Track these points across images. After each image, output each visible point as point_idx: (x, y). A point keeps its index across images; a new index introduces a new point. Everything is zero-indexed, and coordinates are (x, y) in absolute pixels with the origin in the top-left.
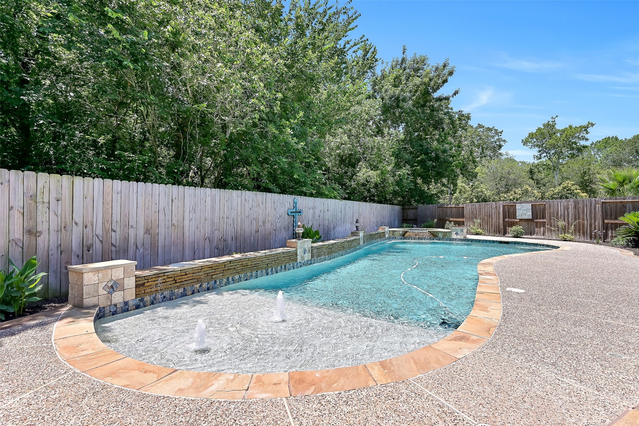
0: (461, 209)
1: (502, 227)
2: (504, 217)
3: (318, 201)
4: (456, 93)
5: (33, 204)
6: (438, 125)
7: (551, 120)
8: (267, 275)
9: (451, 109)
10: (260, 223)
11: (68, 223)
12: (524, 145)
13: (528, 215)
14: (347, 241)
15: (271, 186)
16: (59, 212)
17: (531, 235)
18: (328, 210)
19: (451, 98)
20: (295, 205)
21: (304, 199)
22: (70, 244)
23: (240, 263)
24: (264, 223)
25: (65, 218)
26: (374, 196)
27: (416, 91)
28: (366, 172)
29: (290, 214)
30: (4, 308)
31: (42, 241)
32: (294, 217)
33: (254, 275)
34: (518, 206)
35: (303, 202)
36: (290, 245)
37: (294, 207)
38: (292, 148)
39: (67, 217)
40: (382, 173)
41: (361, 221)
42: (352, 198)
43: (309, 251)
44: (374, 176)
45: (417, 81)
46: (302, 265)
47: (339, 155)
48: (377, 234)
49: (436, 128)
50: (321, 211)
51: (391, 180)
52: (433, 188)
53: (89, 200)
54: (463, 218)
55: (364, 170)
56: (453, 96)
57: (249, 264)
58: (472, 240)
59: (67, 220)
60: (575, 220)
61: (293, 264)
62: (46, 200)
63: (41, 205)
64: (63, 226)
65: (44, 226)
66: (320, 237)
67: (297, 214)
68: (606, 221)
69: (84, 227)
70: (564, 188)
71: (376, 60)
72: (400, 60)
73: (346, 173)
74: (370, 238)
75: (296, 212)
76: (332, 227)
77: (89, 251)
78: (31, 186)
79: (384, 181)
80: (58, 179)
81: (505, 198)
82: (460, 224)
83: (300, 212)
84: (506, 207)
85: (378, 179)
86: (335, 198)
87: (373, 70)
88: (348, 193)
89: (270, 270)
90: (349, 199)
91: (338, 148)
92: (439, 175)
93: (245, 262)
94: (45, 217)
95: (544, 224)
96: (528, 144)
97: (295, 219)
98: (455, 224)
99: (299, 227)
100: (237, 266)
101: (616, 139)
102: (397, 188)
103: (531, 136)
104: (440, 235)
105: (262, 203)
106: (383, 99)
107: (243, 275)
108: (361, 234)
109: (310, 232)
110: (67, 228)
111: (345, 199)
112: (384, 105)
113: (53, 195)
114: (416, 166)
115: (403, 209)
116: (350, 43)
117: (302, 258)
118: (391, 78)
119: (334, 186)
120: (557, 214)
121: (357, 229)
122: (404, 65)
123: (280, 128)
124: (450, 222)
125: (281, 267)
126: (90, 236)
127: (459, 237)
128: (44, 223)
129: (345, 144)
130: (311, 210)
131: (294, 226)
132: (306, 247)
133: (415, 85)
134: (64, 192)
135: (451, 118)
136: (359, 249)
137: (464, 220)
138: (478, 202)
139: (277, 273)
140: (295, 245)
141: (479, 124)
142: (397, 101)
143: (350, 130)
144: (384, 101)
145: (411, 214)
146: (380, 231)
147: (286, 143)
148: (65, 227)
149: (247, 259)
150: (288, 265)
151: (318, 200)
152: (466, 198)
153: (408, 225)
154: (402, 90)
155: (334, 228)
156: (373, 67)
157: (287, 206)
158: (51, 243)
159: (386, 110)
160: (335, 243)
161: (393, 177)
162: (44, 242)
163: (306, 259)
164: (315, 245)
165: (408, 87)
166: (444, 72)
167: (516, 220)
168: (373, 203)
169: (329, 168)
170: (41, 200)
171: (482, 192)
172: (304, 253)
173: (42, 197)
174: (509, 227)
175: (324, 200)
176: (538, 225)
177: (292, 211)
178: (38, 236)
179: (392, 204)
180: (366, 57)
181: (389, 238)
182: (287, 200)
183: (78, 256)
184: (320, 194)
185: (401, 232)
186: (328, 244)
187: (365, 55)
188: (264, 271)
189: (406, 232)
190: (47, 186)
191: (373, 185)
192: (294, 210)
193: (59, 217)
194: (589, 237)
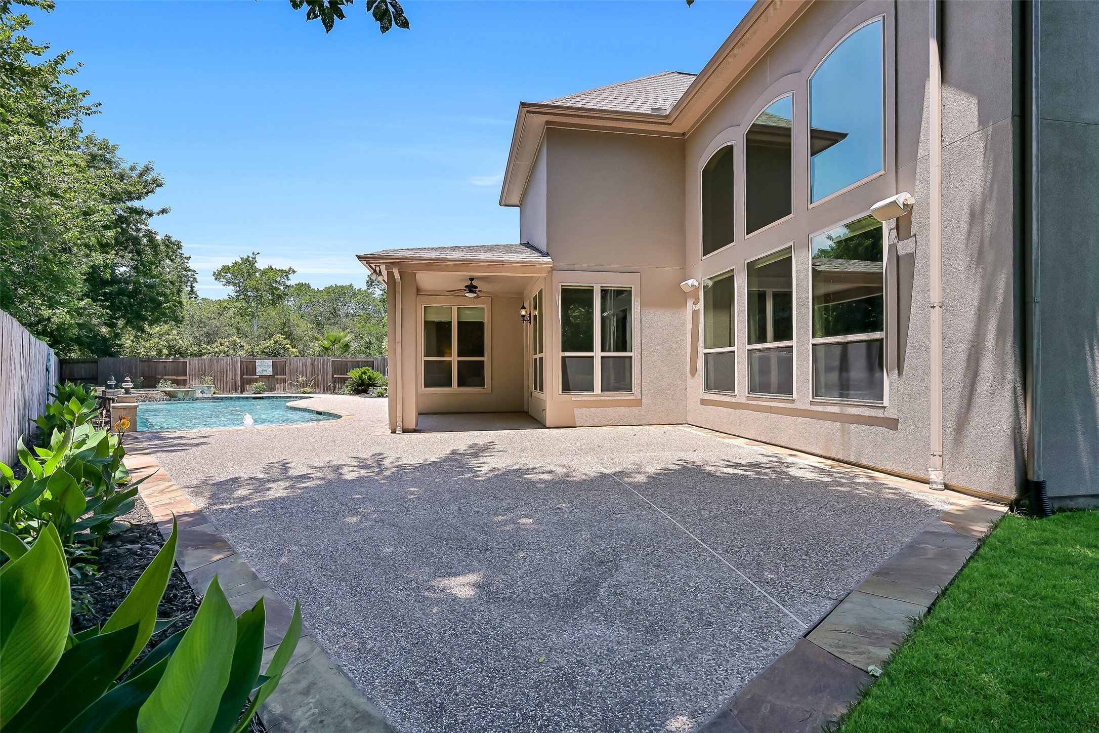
0: (181, 365)
1: (239, 383)
2: (242, 374)
4: (164, 211)
7: (251, 255)
12: (216, 279)
13: (269, 372)
17: (271, 391)
19: (156, 217)
34: (258, 362)
54: (185, 375)
56: (159, 214)
60: (312, 375)
68: (335, 376)
70: (276, 342)
81: (209, 350)
84: (244, 363)
95: (284, 381)
96: (222, 280)
101: (309, 287)
103: (226, 269)
104: (180, 395)
115: (62, 363)
120: (297, 371)
124: (166, 380)
127: (205, 395)
137: (187, 378)
145: (81, 370)
167: (256, 377)
174: (247, 384)
176: (279, 381)
194: (322, 390)
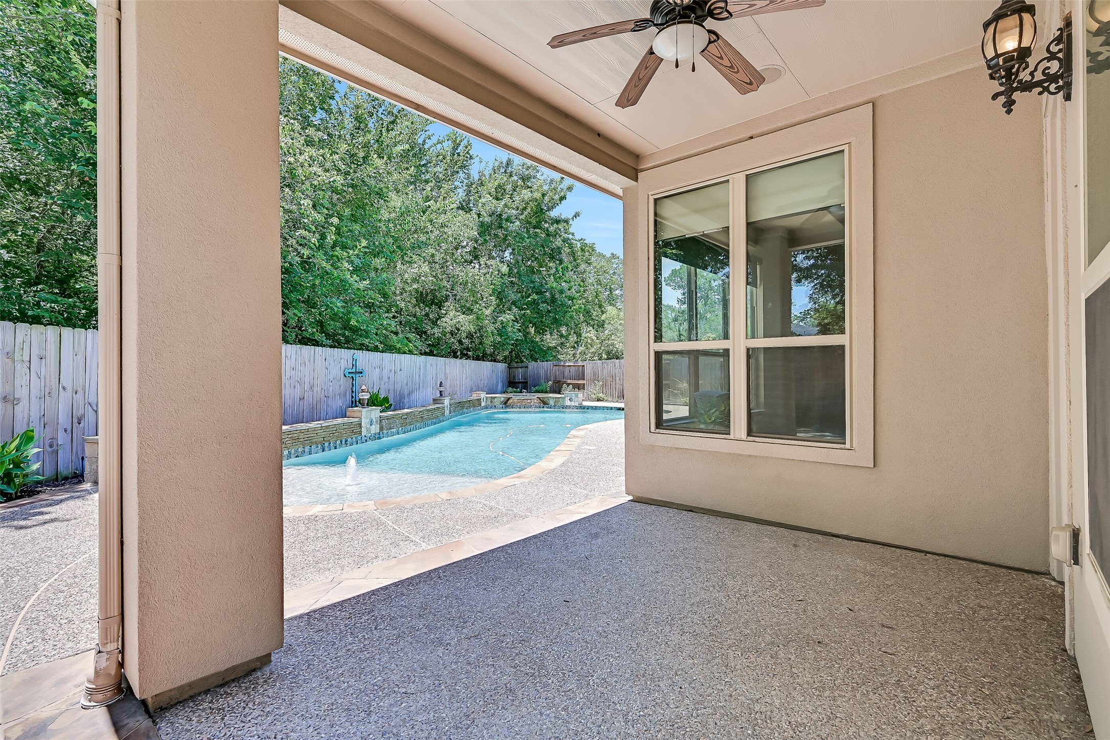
3: (387, 358)
4: (577, 215)
5: (10, 363)
6: (555, 255)
8: (323, 451)
9: (573, 234)
10: (307, 387)
11: (53, 387)
14: (427, 410)
15: (320, 337)
16: (43, 373)
18: (401, 370)
19: (571, 222)
20: (354, 363)
21: (368, 355)
22: (56, 414)
23: (290, 436)
24: (312, 388)
25: (50, 381)
26: (468, 349)
27: (525, 209)
28: (455, 317)
29: (347, 375)
30: (4, 487)
31: (21, 411)
32: (353, 379)
33: (307, 450)
35: (365, 359)
36: (352, 414)
37: (353, 365)
38: (350, 287)
39: (53, 379)
40: (478, 318)
41: (447, 384)
42: (435, 352)
43: (377, 421)
44: (466, 322)
45: (526, 194)
46: (368, 439)
47: (417, 291)
48: (470, 401)
49: (552, 258)
50: (390, 371)
51: (491, 328)
52: (550, 340)
53: (80, 357)
54: (584, 379)
55: (452, 314)
57: (301, 437)
58: (588, 408)
59: (53, 383)
61: (356, 438)
62: (26, 358)
63: (19, 365)
64: (47, 391)
65: (23, 392)
66: (391, 405)
67: (357, 375)
69: (74, 392)
71: (471, 158)
72: (505, 162)
73: (427, 315)
74: (461, 406)
75: (356, 373)
76: (406, 393)
77: (79, 424)
78: (8, 341)
79: (480, 329)
80: (42, 331)
82: (579, 387)
83: (361, 373)
85: (471, 327)
86: (411, 352)
87: (467, 170)
88: (429, 345)
89: (327, 444)
90: (431, 354)
91: (415, 280)
92: (557, 322)
93: (295, 435)
94: (24, 380)
97: (354, 382)
98: (574, 388)
99: (363, 391)
100: (287, 440)
102: (498, 339)
104: (552, 402)
105: (309, 361)
106: (479, 215)
107: (293, 451)
108: (447, 402)
109: (376, 399)
110: (53, 394)
111: (426, 354)
112: (482, 224)
113: (35, 352)
114: (525, 309)
115: (509, 368)
116: (431, 137)
117: (368, 430)
118: (492, 186)
119: (409, 335)
121: (441, 395)
122: (510, 169)
123: (335, 261)
124: (568, 385)
125: (341, 442)
126: (82, 405)
127: (573, 404)
128: (23, 388)
129: (426, 276)
130: (377, 370)
131: (352, 392)
132: (373, 417)
133: (523, 201)
134: (49, 347)
135: (571, 246)
136: (443, 421)
137: (584, 382)
138: (608, 359)
139: (336, 448)
140: (358, 414)
141: (612, 254)
142: (499, 219)
143: (433, 256)
144: (481, 219)
145: (519, 374)
146: (475, 396)
147: (341, 280)
148: (49, 393)
149: (298, 432)
150: (349, 440)
151: (387, 356)
152: (594, 353)
153: (515, 389)
154: (506, 205)
155: (409, 394)
156: (467, 166)
157: (343, 364)
158: (32, 414)
159: (484, 229)
160: (411, 412)
161: (493, 323)
162: (23, 412)
163: (373, 432)
164: (383, 414)
165: (513, 201)
166: (562, 186)
168: (466, 359)
169: (402, 309)
170: (20, 358)
171: (613, 345)
172: (371, 425)
173: (21, 354)
175: (396, 356)
177: (350, 371)
178: (16, 404)
179: (495, 361)
180: (457, 151)
181: (486, 407)
182: (343, 356)
183: (66, 431)
184: (390, 349)
185: (503, 399)
186: (402, 414)
187: (455, 148)
188: (319, 446)
189: (509, 399)
190: (28, 340)
191: (464, 335)
192: (354, 370)
193: (43, 381)
